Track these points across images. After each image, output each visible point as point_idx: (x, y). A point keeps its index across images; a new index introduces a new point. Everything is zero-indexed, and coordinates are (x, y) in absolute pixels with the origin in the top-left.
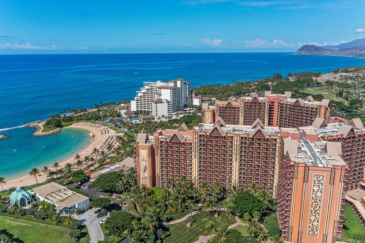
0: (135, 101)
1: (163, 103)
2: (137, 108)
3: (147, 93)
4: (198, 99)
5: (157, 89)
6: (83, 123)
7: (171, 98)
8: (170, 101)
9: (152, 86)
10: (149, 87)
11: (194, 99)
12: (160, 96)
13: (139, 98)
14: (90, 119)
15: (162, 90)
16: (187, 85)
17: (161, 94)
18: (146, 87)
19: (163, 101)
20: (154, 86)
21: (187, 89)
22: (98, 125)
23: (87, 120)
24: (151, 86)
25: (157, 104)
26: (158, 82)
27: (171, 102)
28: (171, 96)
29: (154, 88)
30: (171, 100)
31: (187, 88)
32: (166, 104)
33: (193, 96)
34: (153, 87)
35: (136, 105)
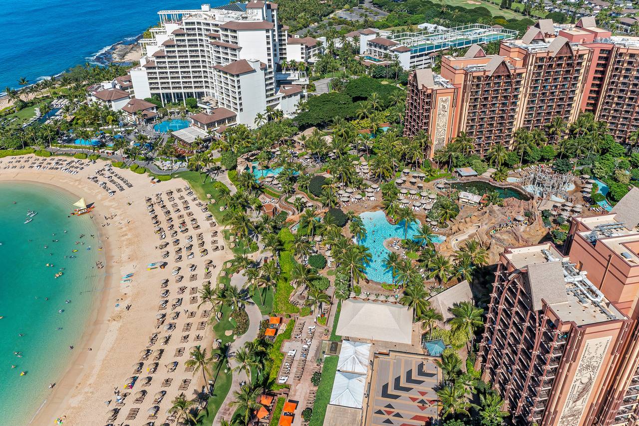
0: (144, 69)
1: (254, 71)
2: (151, 89)
3: (179, 43)
4: (299, 46)
5: (221, 32)
6: (9, 158)
7: (269, 55)
8: (266, 62)
9: (193, 23)
10: (185, 27)
11: (287, 47)
12: (237, 53)
13: (156, 60)
14: (26, 144)
15: (240, 34)
16: (273, 10)
17: (240, 45)
18: (171, 27)
19: (252, 66)
20: (199, 23)
21: (273, 21)
22: (69, 159)
23: (20, 148)
24: (187, 23)
25: (241, 78)
26: (205, 7)
27: (270, 66)
28: (269, 49)
29: (200, 29)
30: (269, 60)
31: (275, 18)
32: (260, 75)
33: (286, 38)
34: (196, 26)
35: (147, 82)
